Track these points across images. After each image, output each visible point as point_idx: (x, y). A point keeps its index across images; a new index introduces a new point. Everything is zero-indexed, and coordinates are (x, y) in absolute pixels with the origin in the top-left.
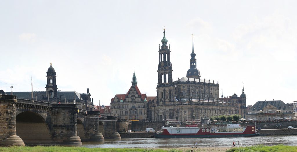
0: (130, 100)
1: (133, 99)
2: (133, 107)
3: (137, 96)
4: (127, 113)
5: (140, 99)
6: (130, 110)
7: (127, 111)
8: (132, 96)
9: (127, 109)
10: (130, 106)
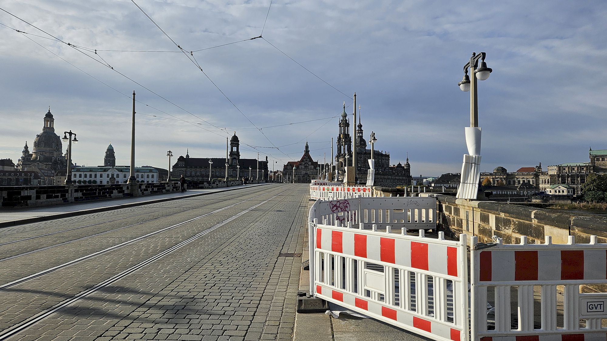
0: (303, 167)
1: (306, 167)
2: (306, 174)
3: (310, 163)
4: (300, 179)
5: (312, 167)
6: (302, 177)
7: (300, 178)
8: (305, 164)
9: (300, 176)
10: (303, 172)
